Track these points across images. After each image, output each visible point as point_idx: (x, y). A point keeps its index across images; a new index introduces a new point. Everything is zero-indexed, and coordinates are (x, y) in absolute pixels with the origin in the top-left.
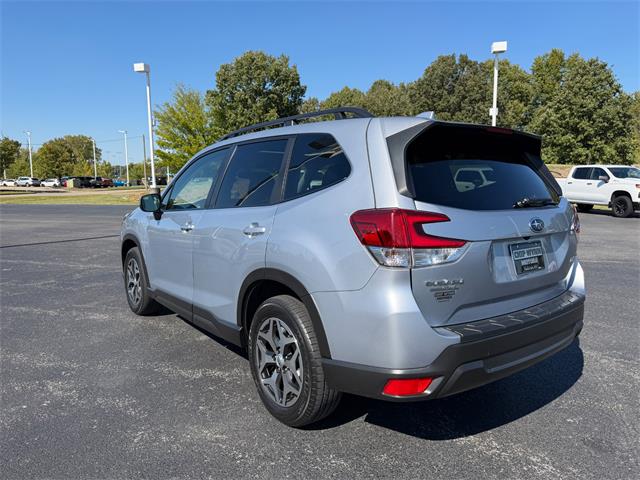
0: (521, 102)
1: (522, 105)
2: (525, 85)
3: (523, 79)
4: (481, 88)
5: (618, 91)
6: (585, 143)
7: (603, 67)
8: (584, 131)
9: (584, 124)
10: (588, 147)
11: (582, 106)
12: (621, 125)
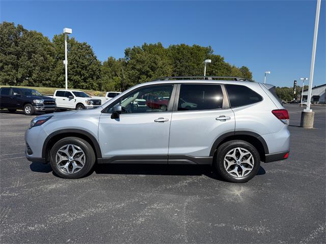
0: (51, 56)
1: (52, 58)
2: (52, 48)
3: (50, 44)
4: (33, 46)
5: (95, 59)
6: (85, 80)
7: (89, 47)
8: (84, 75)
9: (83, 72)
10: (86, 82)
11: (82, 63)
12: (98, 74)
